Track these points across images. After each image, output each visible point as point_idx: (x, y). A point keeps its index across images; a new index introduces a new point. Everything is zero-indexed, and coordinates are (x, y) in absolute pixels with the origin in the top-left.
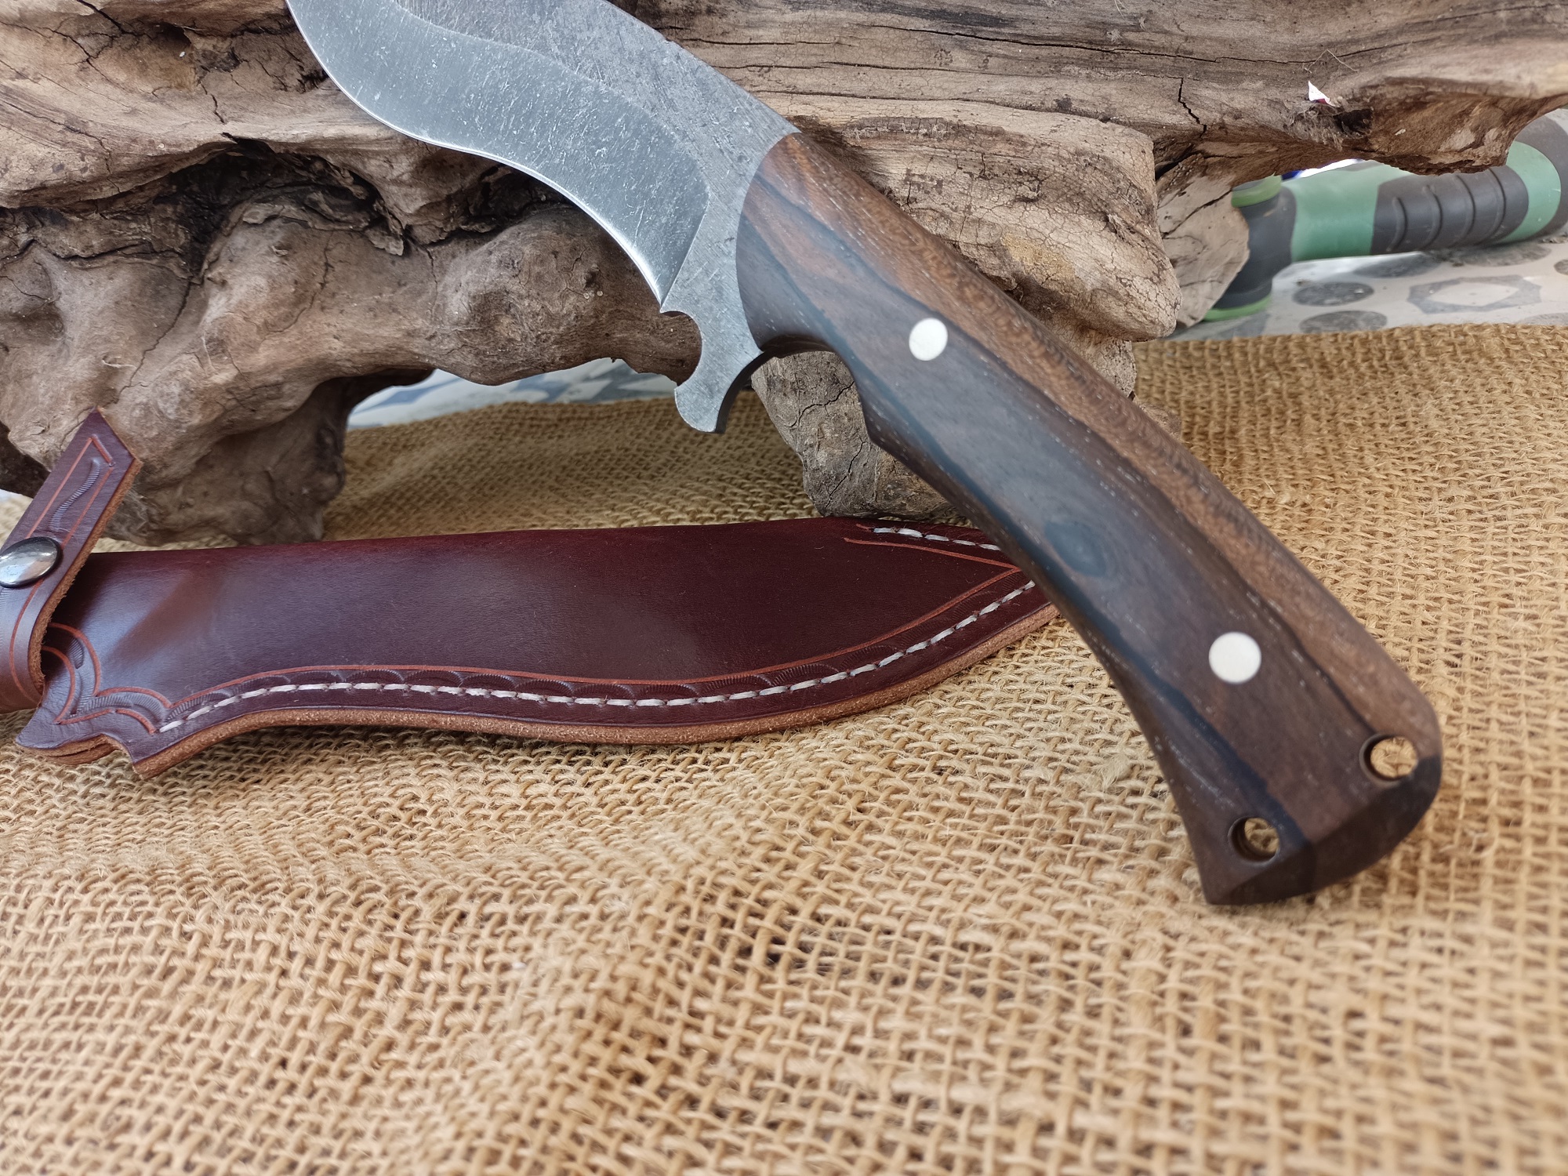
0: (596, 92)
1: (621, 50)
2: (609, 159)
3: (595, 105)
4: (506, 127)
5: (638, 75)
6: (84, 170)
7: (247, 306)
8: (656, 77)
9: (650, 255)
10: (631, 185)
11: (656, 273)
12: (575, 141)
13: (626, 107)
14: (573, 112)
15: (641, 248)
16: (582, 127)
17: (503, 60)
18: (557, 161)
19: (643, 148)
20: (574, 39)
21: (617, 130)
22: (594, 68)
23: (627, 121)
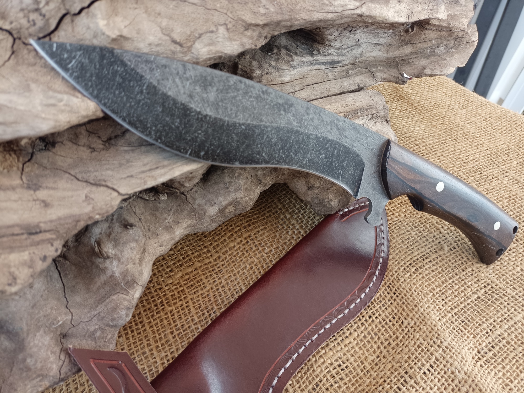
0: (316, 137)
1: (323, 121)
2: (326, 158)
3: (317, 141)
4: (279, 155)
5: (331, 129)
6: (56, 250)
7: (131, 258)
8: (338, 129)
9: (347, 183)
10: (336, 164)
11: (350, 188)
12: (311, 154)
13: (329, 141)
14: (308, 145)
15: (343, 182)
16: (313, 150)
17: (271, 131)
18: (304, 162)
19: (339, 152)
20: (302, 119)
21: (327, 148)
22: (314, 129)
23: (331, 145)
